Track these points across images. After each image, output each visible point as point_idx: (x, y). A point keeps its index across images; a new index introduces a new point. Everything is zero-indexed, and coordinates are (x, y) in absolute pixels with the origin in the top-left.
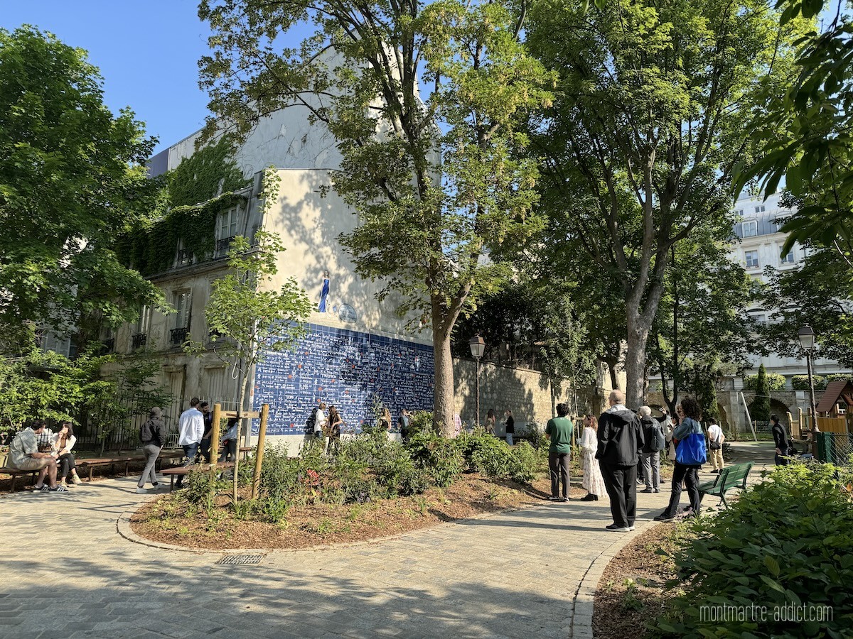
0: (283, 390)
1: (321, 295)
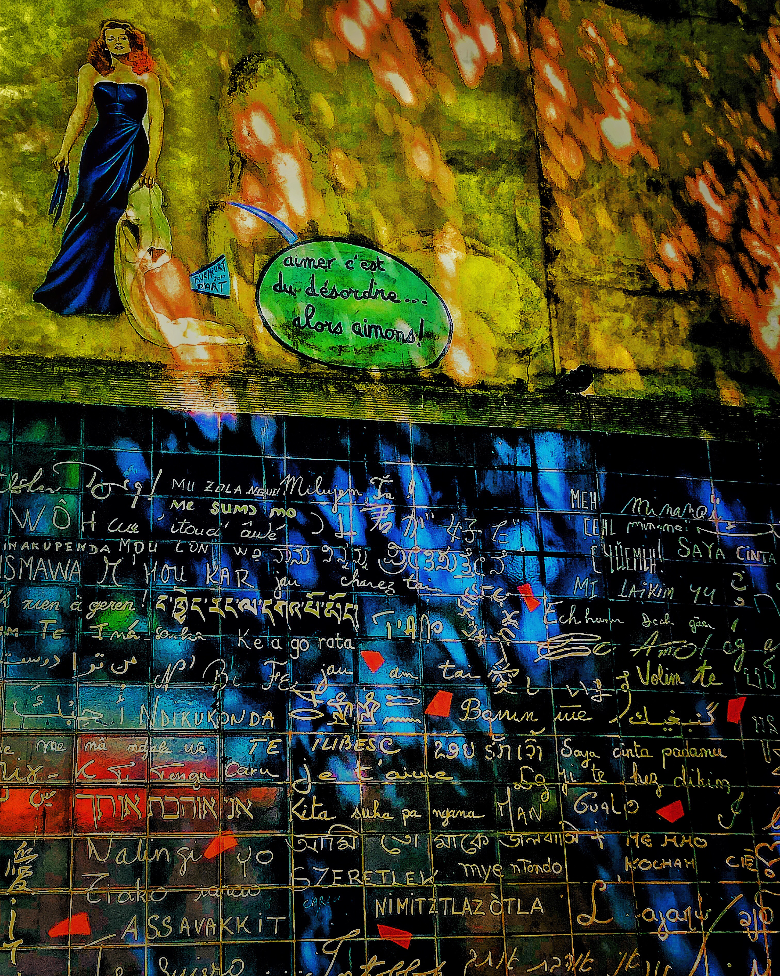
1: (72, 193)
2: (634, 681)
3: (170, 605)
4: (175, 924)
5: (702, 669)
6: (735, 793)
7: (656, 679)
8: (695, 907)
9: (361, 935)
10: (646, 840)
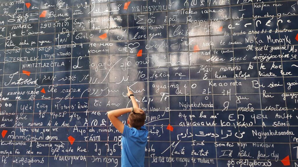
9: (18, 73)
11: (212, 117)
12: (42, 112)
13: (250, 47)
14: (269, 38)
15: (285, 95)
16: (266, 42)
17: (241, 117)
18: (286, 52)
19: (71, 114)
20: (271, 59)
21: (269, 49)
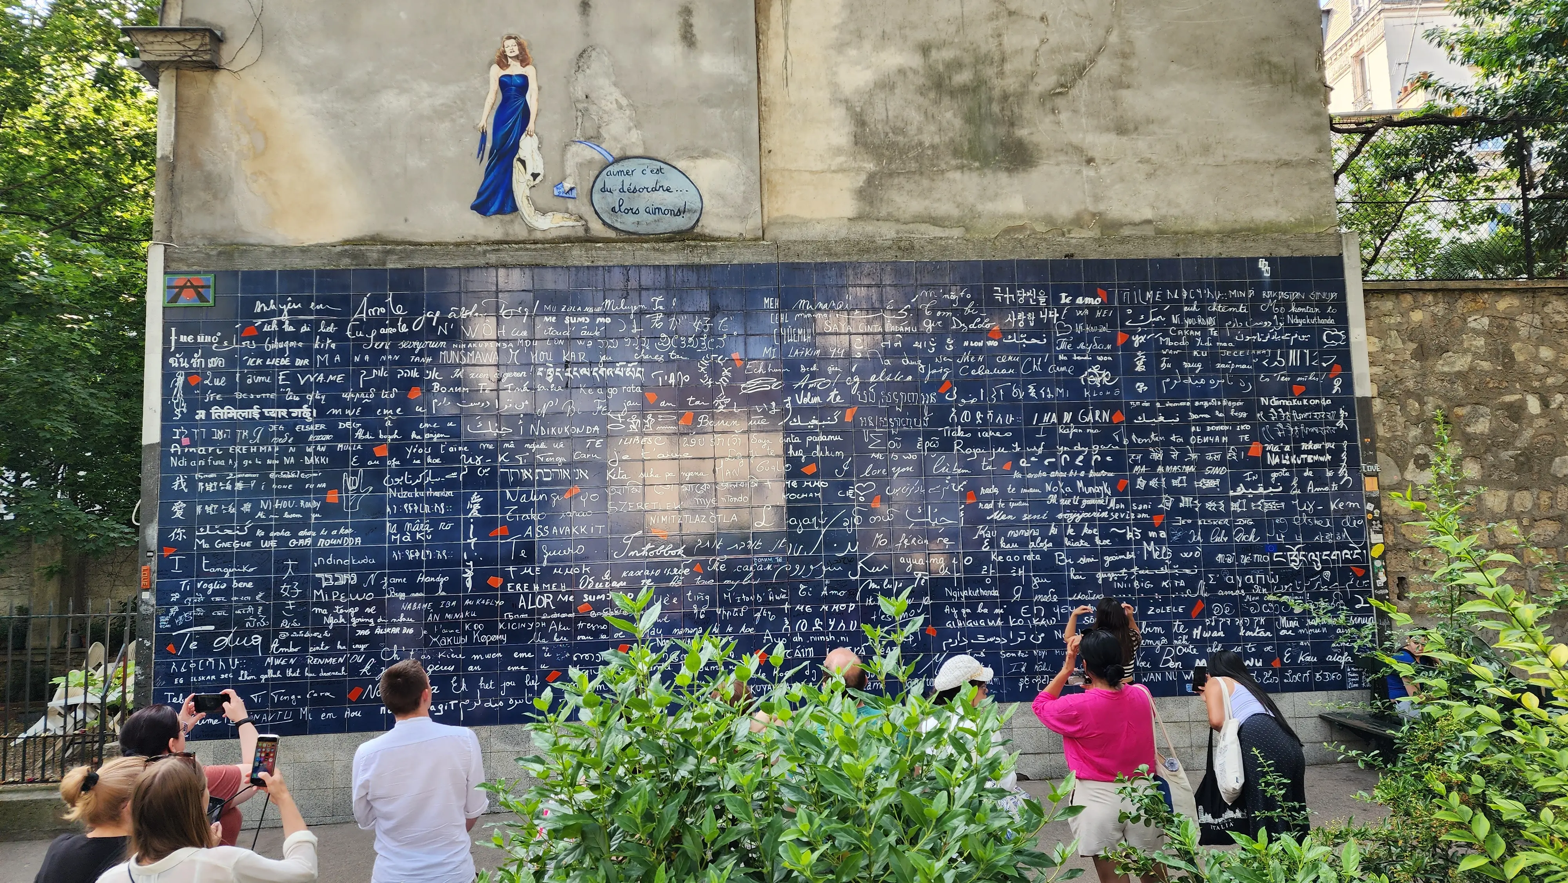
0: (302, 556)
1: (489, 145)
2: (793, 401)
3: (544, 373)
4: (550, 530)
5: (832, 394)
6: (846, 458)
7: (806, 400)
8: (819, 517)
10: (794, 484)
11: (997, 611)
12: (699, 607)
13: (1053, 499)
14: (1080, 484)
15: (1100, 576)
16: (1075, 492)
17: (1039, 610)
18: (1103, 508)
19: (758, 611)
20: (1083, 520)
21: (1080, 502)
